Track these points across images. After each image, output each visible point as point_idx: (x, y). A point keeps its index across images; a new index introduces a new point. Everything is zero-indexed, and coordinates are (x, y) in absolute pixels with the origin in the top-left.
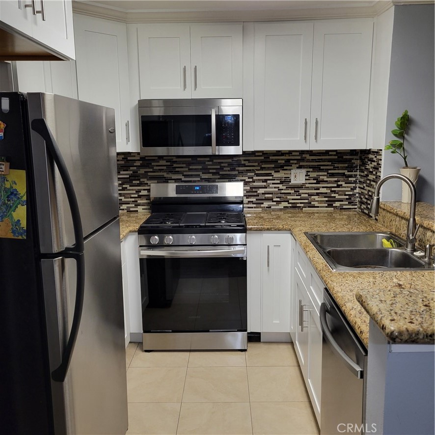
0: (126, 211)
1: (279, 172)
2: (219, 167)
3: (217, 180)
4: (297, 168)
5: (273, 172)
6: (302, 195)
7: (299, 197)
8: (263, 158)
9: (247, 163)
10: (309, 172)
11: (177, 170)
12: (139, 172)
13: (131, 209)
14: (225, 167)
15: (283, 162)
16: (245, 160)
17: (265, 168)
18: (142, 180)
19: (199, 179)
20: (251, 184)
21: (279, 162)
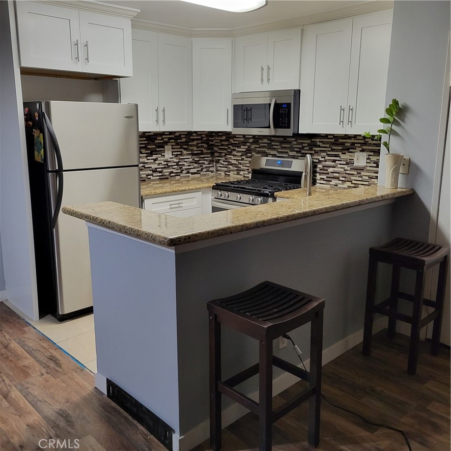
0: (242, 176)
1: (345, 154)
2: (301, 146)
3: (299, 158)
4: (360, 151)
5: (340, 153)
6: (364, 177)
7: (360, 179)
8: (333, 140)
9: (321, 144)
10: (371, 155)
11: (274, 147)
12: (251, 147)
13: (246, 175)
14: (305, 146)
15: (349, 145)
16: (320, 142)
17: (334, 149)
18: (253, 153)
19: (287, 155)
20: (324, 163)
21: (346, 144)
